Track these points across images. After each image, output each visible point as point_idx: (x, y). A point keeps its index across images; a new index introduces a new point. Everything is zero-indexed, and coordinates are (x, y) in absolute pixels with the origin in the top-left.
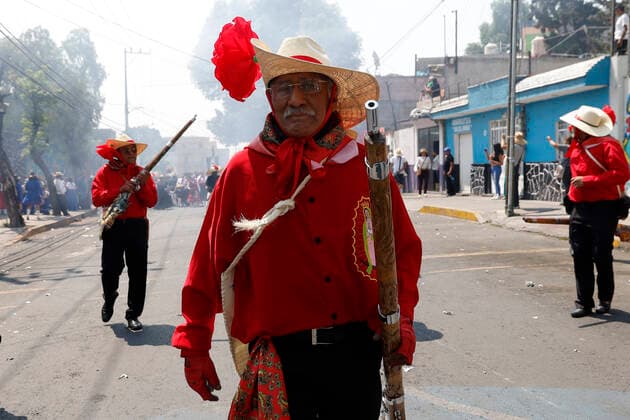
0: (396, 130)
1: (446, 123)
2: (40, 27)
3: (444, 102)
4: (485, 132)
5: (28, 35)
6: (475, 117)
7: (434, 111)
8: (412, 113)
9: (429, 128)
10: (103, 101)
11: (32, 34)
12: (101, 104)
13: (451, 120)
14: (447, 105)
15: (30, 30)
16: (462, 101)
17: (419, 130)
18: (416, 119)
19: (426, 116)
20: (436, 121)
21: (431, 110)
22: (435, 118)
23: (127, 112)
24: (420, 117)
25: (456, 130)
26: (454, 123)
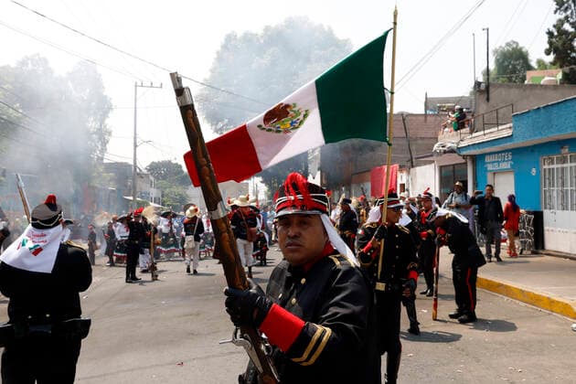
0: (413, 167)
1: (476, 159)
2: (38, 54)
3: (474, 135)
4: (534, 170)
5: (23, 63)
6: (517, 152)
7: (463, 144)
8: (436, 147)
9: (454, 165)
10: (110, 133)
11: (29, 62)
12: (106, 137)
13: (483, 156)
14: (480, 137)
15: (26, 57)
16: (504, 131)
17: (441, 168)
18: (440, 154)
19: (452, 151)
20: (464, 157)
21: (458, 144)
22: (464, 153)
23: (136, 146)
24: (445, 152)
25: (490, 167)
26: (488, 159)
